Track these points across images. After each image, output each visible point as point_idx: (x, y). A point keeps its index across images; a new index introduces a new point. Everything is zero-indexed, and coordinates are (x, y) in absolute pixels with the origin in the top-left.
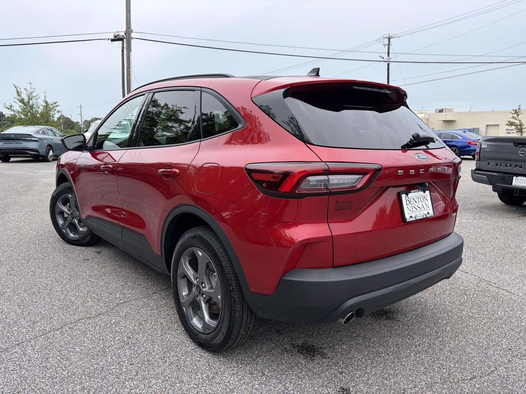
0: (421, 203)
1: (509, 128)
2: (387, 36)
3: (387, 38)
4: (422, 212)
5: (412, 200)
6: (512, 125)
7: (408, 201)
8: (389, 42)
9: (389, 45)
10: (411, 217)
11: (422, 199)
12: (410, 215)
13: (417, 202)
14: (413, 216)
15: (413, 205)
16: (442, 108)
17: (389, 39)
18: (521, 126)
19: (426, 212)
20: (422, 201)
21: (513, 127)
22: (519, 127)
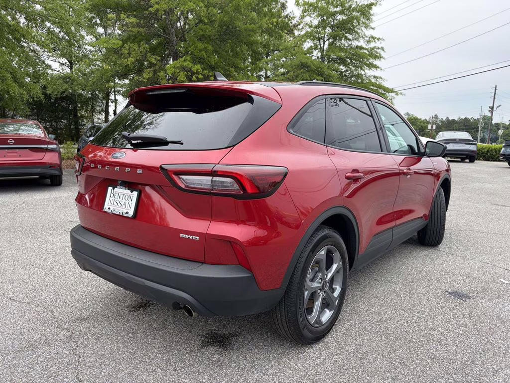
0: (124, 201)
4: (121, 209)
5: (117, 195)
7: (112, 195)
10: (109, 208)
11: (127, 197)
12: (108, 207)
13: (121, 198)
14: (111, 209)
15: (116, 199)
19: (125, 211)
20: (126, 199)
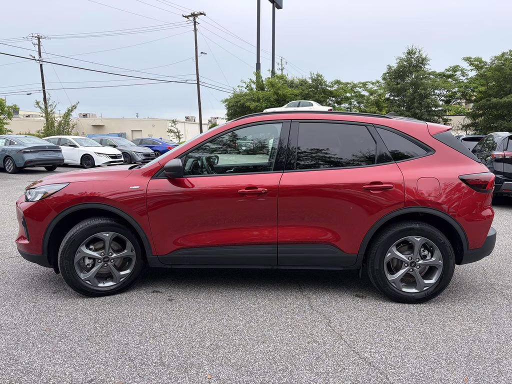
1: (170, 134)
2: (36, 35)
3: (36, 37)
6: (172, 132)
8: (39, 42)
9: (39, 45)
16: (86, 113)
17: (39, 39)
18: (179, 133)
21: (173, 134)
22: (178, 134)
